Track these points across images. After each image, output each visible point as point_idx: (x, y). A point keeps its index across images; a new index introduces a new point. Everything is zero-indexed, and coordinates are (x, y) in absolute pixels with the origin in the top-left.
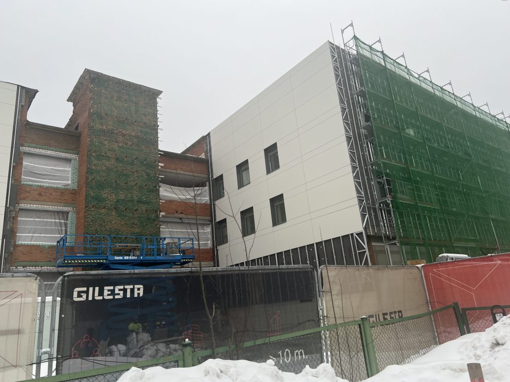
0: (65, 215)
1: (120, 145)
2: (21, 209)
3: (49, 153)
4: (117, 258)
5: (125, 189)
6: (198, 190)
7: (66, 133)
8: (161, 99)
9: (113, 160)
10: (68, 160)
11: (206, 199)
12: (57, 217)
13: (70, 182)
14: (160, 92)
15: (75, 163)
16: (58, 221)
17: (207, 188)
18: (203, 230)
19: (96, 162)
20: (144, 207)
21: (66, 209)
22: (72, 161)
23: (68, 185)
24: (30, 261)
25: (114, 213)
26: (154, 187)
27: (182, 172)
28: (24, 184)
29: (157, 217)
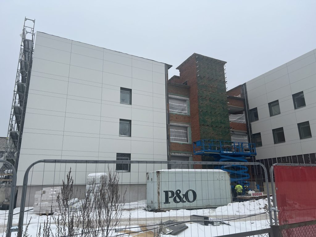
0: (186, 128)
1: (211, 92)
2: (171, 125)
3: (178, 97)
4: (224, 152)
5: (215, 116)
6: (240, 116)
7: (183, 87)
8: (225, 66)
9: (208, 101)
10: (185, 101)
11: (244, 121)
12: (183, 129)
13: (187, 112)
14: (226, 62)
15: (188, 102)
16: (183, 131)
17: (244, 114)
18: (243, 138)
19: (201, 102)
20: (223, 126)
21: (186, 125)
22: (187, 101)
23: (186, 113)
24: (176, 151)
25: (211, 129)
26: (227, 115)
27: (232, 106)
28: (170, 113)
29: (229, 131)
